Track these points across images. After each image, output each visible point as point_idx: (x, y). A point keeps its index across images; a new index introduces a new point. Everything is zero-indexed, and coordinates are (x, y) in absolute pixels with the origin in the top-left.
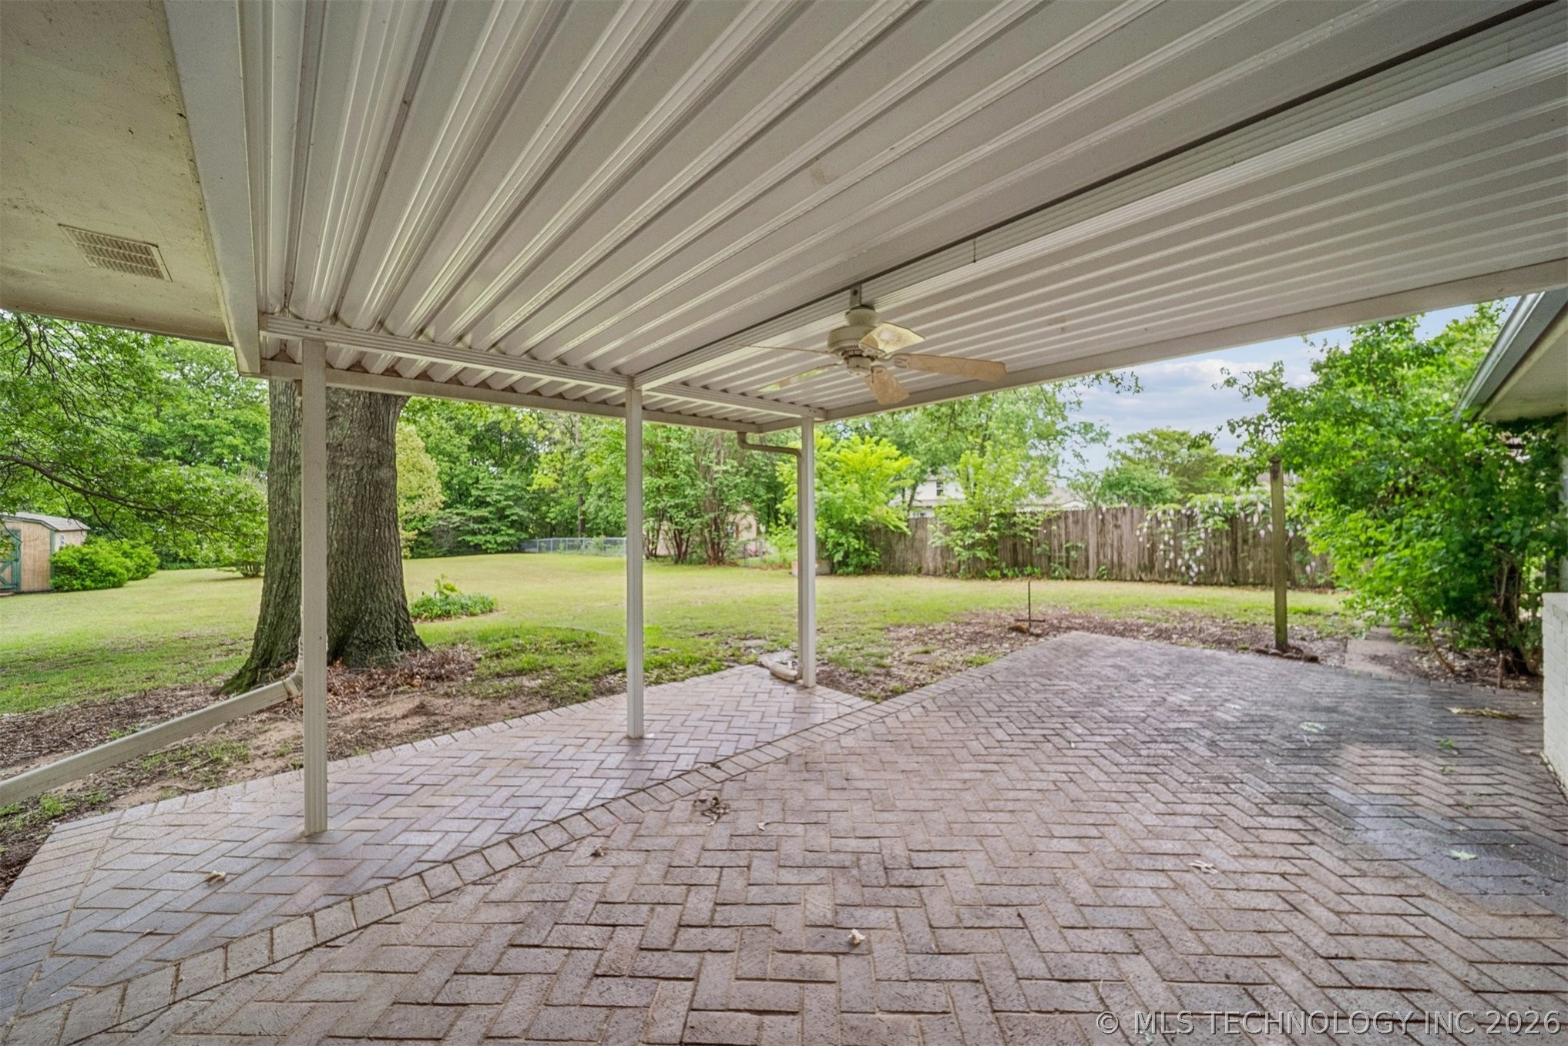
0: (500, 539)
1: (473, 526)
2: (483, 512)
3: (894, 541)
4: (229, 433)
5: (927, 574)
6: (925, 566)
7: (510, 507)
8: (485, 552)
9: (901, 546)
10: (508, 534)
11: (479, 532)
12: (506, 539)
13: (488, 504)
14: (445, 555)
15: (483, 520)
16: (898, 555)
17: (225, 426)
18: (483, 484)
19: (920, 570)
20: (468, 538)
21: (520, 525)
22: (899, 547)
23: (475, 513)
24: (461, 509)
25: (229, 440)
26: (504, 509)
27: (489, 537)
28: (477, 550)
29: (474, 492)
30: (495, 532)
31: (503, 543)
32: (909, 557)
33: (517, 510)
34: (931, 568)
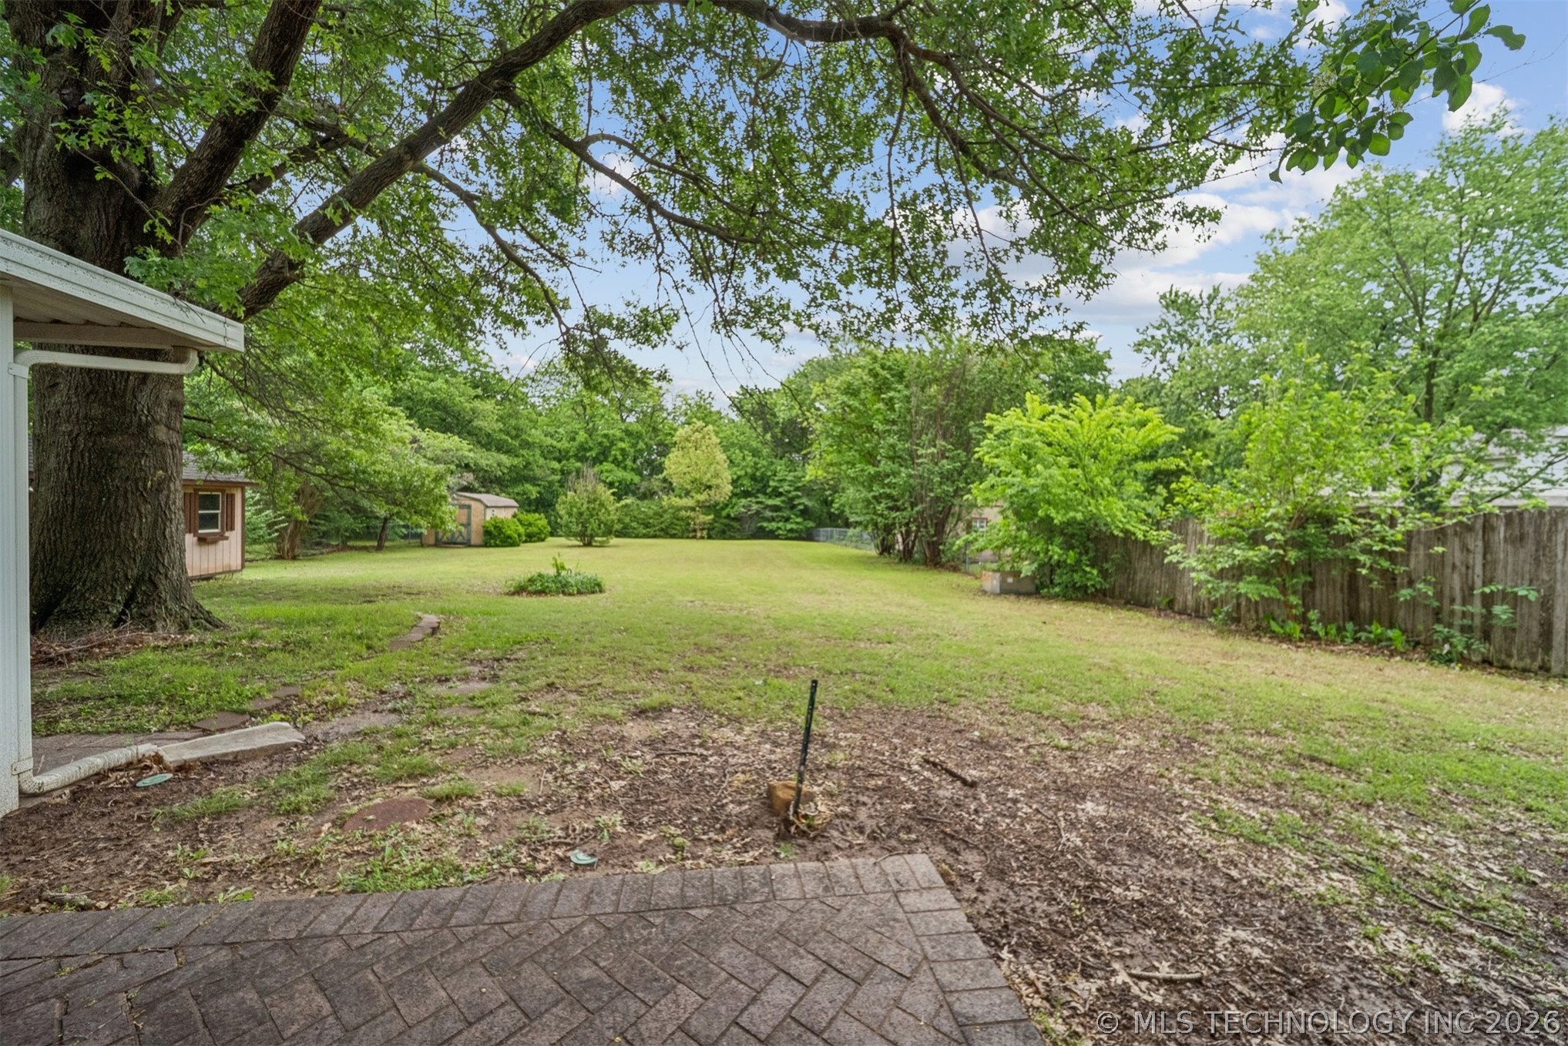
0: (789, 526)
1: (768, 514)
2: (777, 501)
3: (1135, 555)
4: (622, 440)
5: (1182, 612)
6: (1180, 599)
7: (798, 497)
8: (777, 537)
9: (1145, 563)
10: (796, 523)
11: (773, 519)
12: (794, 526)
13: (781, 494)
14: (748, 538)
15: (776, 508)
16: (1139, 576)
17: (618, 434)
18: (780, 476)
19: (1171, 604)
20: (765, 524)
21: (805, 513)
22: (1142, 565)
23: (770, 502)
24: (761, 498)
25: (622, 445)
26: (792, 499)
27: (781, 524)
28: (772, 535)
29: (772, 483)
30: (787, 520)
31: (791, 530)
32: (1157, 581)
33: (805, 500)
34: (1190, 603)
